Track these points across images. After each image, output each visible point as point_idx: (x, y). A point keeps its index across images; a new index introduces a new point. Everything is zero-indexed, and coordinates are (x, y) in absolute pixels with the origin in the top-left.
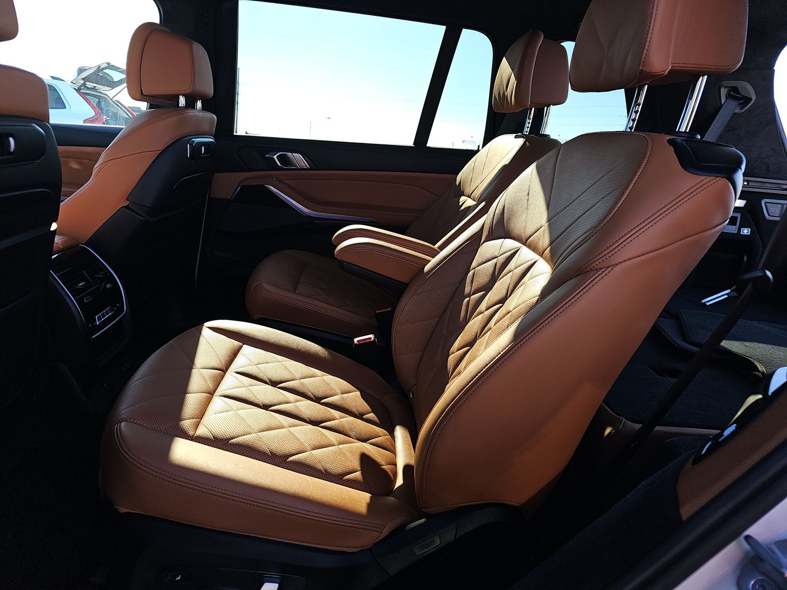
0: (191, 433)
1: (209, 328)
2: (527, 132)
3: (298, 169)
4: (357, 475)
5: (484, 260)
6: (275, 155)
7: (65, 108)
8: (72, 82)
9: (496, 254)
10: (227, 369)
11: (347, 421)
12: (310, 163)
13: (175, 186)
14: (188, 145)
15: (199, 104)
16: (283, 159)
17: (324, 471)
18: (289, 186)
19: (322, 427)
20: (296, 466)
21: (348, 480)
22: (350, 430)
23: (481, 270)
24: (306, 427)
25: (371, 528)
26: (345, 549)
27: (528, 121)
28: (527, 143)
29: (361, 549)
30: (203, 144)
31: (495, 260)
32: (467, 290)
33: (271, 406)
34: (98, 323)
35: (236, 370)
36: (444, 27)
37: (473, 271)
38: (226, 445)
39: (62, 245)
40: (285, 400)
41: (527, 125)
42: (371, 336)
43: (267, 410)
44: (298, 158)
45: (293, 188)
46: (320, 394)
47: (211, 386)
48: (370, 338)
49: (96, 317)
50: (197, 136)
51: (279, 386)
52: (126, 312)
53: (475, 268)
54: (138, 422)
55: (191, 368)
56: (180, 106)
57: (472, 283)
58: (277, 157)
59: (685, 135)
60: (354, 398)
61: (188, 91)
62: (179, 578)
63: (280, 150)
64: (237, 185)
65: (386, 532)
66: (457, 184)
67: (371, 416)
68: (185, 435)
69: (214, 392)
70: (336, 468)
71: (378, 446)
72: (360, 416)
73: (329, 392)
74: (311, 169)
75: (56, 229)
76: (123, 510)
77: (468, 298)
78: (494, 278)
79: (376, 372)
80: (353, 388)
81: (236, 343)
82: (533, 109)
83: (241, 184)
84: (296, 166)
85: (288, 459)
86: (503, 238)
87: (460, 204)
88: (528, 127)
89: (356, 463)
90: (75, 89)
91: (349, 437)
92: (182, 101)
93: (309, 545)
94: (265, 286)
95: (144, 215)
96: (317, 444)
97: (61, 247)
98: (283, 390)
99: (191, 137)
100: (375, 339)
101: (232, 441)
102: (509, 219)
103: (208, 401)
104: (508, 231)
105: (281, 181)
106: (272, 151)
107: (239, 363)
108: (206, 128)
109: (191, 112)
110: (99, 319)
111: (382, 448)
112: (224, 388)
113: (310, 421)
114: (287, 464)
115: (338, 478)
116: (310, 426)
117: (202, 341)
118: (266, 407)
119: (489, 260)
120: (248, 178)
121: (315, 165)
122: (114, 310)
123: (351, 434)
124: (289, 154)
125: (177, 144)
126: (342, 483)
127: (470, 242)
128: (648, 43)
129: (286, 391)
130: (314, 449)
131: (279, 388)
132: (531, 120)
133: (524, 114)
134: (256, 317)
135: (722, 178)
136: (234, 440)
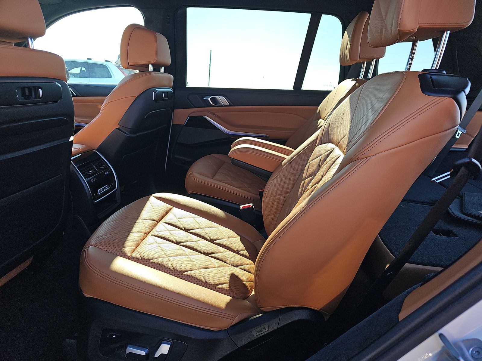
0: (129, 254)
1: (154, 197)
2: (361, 77)
3: (222, 106)
4: (226, 286)
5: (315, 157)
6: (209, 98)
7: (111, 77)
8: (115, 63)
9: (322, 153)
10: (160, 221)
11: (228, 255)
12: (230, 102)
13: (146, 116)
14: (154, 93)
15: (163, 69)
16: (213, 100)
17: (205, 282)
18: (217, 116)
19: (210, 257)
20: (188, 278)
21: (219, 288)
22: (229, 260)
23: (313, 163)
24: (200, 256)
25: (227, 317)
26: (211, 329)
27: (362, 70)
28: (357, 84)
29: (221, 329)
30: (164, 92)
31: (320, 157)
32: (304, 176)
33: (181, 243)
34: (99, 194)
35: (165, 221)
36: (310, 15)
37: (309, 163)
38: (148, 263)
39: (81, 150)
40: (191, 239)
41: (362, 73)
42: (251, 205)
43: (178, 245)
44: (222, 99)
45: (220, 117)
46: (213, 237)
47: (148, 229)
48: (250, 205)
49: (99, 190)
50: (160, 88)
51: (189, 231)
52: (117, 188)
53: (310, 162)
54: (99, 247)
55: (137, 219)
56: (150, 70)
57: (307, 172)
58: (210, 99)
59: (435, 71)
60: (236, 242)
61: (153, 62)
62: (114, 336)
63: (212, 95)
64: (187, 116)
65: (236, 320)
66: (318, 111)
67: (245, 252)
68: (125, 256)
69: (149, 233)
70: (212, 280)
71: (245, 270)
72: (237, 252)
73: (220, 237)
74: (230, 105)
75: (73, 140)
76: (87, 295)
77: (304, 181)
78: (319, 168)
79: (253, 227)
80: (236, 235)
81: (169, 206)
82: (366, 62)
83: (190, 115)
84: (221, 104)
85: (183, 273)
86: (327, 143)
87: (318, 124)
88: (362, 74)
89: (227, 279)
90: (117, 66)
91: (227, 263)
92: (151, 68)
93: (189, 324)
94: (195, 174)
95: (128, 133)
96: (204, 266)
97: (81, 151)
98: (192, 234)
99: (155, 88)
100: (253, 206)
101: (151, 260)
102: (331, 131)
103: (144, 238)
104: (330, 139)
105: (212, 113)
106: (208, 95)
107: (169, 218)
108: (166, 83)
109: (156, 74)
110: (100, 191)
111: (247, 271)
112: (156, 231)
113: (204, 252)
114: (183, 276)
115: (213, 287)
116: (203, 256)
117: (148, 204)
118: (178, 243)
119: (318, 157)
120: (194, 112)
121: (233, 103)
122: (110, 187)
123: (229, 262)
124: (217, 97)
125: (147, 92)
126: (215, 290)
127: (309, 146)
128: (401, 11)
129: (193, 234)
130: (201, 269)
131: (189, 233)
132: (364, 69)
133: (359, 66)
134: (189, 192)
135: (448, 97)
136: (153, 260)
